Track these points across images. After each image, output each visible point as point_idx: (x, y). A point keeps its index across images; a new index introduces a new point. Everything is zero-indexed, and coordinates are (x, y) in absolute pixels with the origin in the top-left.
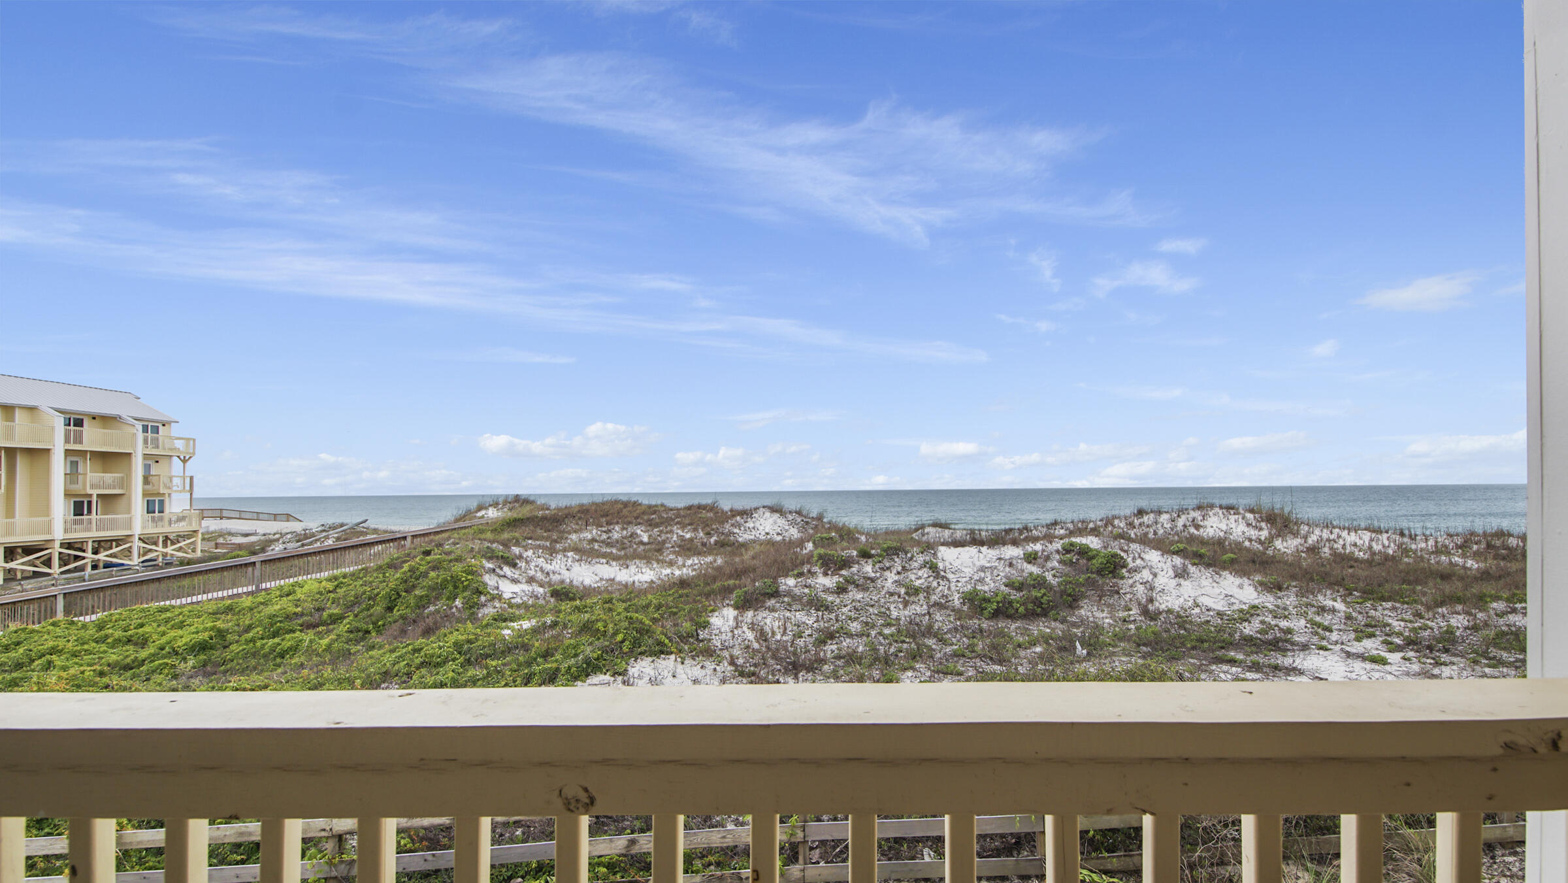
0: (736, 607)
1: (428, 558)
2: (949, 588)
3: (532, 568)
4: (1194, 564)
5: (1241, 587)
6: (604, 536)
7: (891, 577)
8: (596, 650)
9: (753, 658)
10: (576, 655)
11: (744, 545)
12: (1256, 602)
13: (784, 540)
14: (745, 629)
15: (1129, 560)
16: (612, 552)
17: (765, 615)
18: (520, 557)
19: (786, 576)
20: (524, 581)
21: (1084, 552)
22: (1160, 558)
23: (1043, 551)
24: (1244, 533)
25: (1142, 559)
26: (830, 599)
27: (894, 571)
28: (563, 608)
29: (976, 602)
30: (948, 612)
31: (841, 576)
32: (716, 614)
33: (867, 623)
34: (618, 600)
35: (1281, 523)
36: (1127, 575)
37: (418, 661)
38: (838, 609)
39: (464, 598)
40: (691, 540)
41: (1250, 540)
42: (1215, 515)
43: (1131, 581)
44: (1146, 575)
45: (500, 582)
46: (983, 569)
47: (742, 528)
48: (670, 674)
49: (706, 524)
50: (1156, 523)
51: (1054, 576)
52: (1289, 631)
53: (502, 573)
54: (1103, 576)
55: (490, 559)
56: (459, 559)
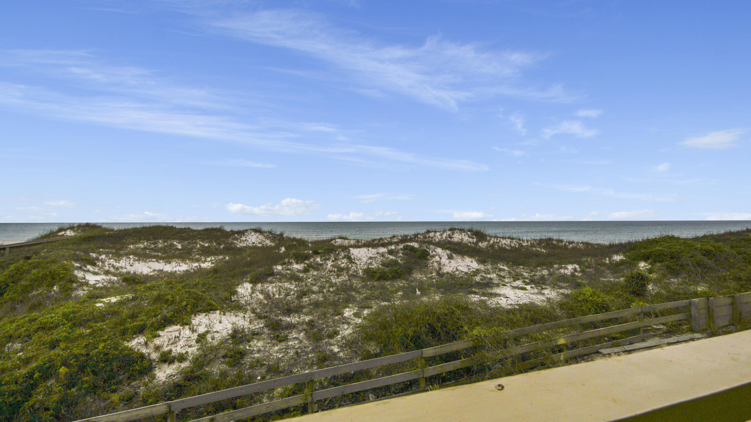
0: (251, 282)
1: (30, 261)
2: (357, 268)
3: (107, 265)
4: (454, 253)
5: (472, 262)
6: (153, 246)
7: (330, 263)
8: (170, 312)
9: (265, 309)
10: (156, 316)
11: (241, 249)
12: (478, 268)
13: (263, 246)
14: (258, 293)
15: (430, 252)
16: (158, 255)
17: (268, 286)
18: (97, 259)
19: (276, 265)
20: (102, 273)
21: (412, 249)
22: (441, 251)
23: (395, 249)
24: (467, 240)
25: (435, 252)
26: (301, 275)
27: (331, 260)
28: (138, 288)
29: (370, 273)
30: (358, 279)
31: (305, 263)
32: (240, 286)
33: (321, 286)
34: (176, 282)
35: (480, 236)
36: (430, 258)
37: (35, 327)
38: (306, 280)
39: (60, 285)
40: (208, 247)
41: (470, 243)
42: (456, 232)
43: (432, 261)
44: (437, 258)
45: (86, 275)
46: (371, 258)
47: (239, 241)
48: (218, 321)
49: (217, 239)
50: (435, 236)
51: (401, 260)
52: (491, 279)
53: (86, 269)
54: (421, 259)
55: (76, 261)
56: (53, 262)
